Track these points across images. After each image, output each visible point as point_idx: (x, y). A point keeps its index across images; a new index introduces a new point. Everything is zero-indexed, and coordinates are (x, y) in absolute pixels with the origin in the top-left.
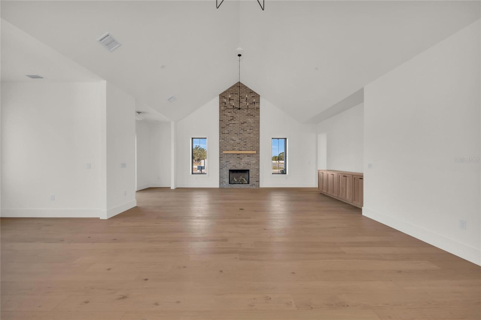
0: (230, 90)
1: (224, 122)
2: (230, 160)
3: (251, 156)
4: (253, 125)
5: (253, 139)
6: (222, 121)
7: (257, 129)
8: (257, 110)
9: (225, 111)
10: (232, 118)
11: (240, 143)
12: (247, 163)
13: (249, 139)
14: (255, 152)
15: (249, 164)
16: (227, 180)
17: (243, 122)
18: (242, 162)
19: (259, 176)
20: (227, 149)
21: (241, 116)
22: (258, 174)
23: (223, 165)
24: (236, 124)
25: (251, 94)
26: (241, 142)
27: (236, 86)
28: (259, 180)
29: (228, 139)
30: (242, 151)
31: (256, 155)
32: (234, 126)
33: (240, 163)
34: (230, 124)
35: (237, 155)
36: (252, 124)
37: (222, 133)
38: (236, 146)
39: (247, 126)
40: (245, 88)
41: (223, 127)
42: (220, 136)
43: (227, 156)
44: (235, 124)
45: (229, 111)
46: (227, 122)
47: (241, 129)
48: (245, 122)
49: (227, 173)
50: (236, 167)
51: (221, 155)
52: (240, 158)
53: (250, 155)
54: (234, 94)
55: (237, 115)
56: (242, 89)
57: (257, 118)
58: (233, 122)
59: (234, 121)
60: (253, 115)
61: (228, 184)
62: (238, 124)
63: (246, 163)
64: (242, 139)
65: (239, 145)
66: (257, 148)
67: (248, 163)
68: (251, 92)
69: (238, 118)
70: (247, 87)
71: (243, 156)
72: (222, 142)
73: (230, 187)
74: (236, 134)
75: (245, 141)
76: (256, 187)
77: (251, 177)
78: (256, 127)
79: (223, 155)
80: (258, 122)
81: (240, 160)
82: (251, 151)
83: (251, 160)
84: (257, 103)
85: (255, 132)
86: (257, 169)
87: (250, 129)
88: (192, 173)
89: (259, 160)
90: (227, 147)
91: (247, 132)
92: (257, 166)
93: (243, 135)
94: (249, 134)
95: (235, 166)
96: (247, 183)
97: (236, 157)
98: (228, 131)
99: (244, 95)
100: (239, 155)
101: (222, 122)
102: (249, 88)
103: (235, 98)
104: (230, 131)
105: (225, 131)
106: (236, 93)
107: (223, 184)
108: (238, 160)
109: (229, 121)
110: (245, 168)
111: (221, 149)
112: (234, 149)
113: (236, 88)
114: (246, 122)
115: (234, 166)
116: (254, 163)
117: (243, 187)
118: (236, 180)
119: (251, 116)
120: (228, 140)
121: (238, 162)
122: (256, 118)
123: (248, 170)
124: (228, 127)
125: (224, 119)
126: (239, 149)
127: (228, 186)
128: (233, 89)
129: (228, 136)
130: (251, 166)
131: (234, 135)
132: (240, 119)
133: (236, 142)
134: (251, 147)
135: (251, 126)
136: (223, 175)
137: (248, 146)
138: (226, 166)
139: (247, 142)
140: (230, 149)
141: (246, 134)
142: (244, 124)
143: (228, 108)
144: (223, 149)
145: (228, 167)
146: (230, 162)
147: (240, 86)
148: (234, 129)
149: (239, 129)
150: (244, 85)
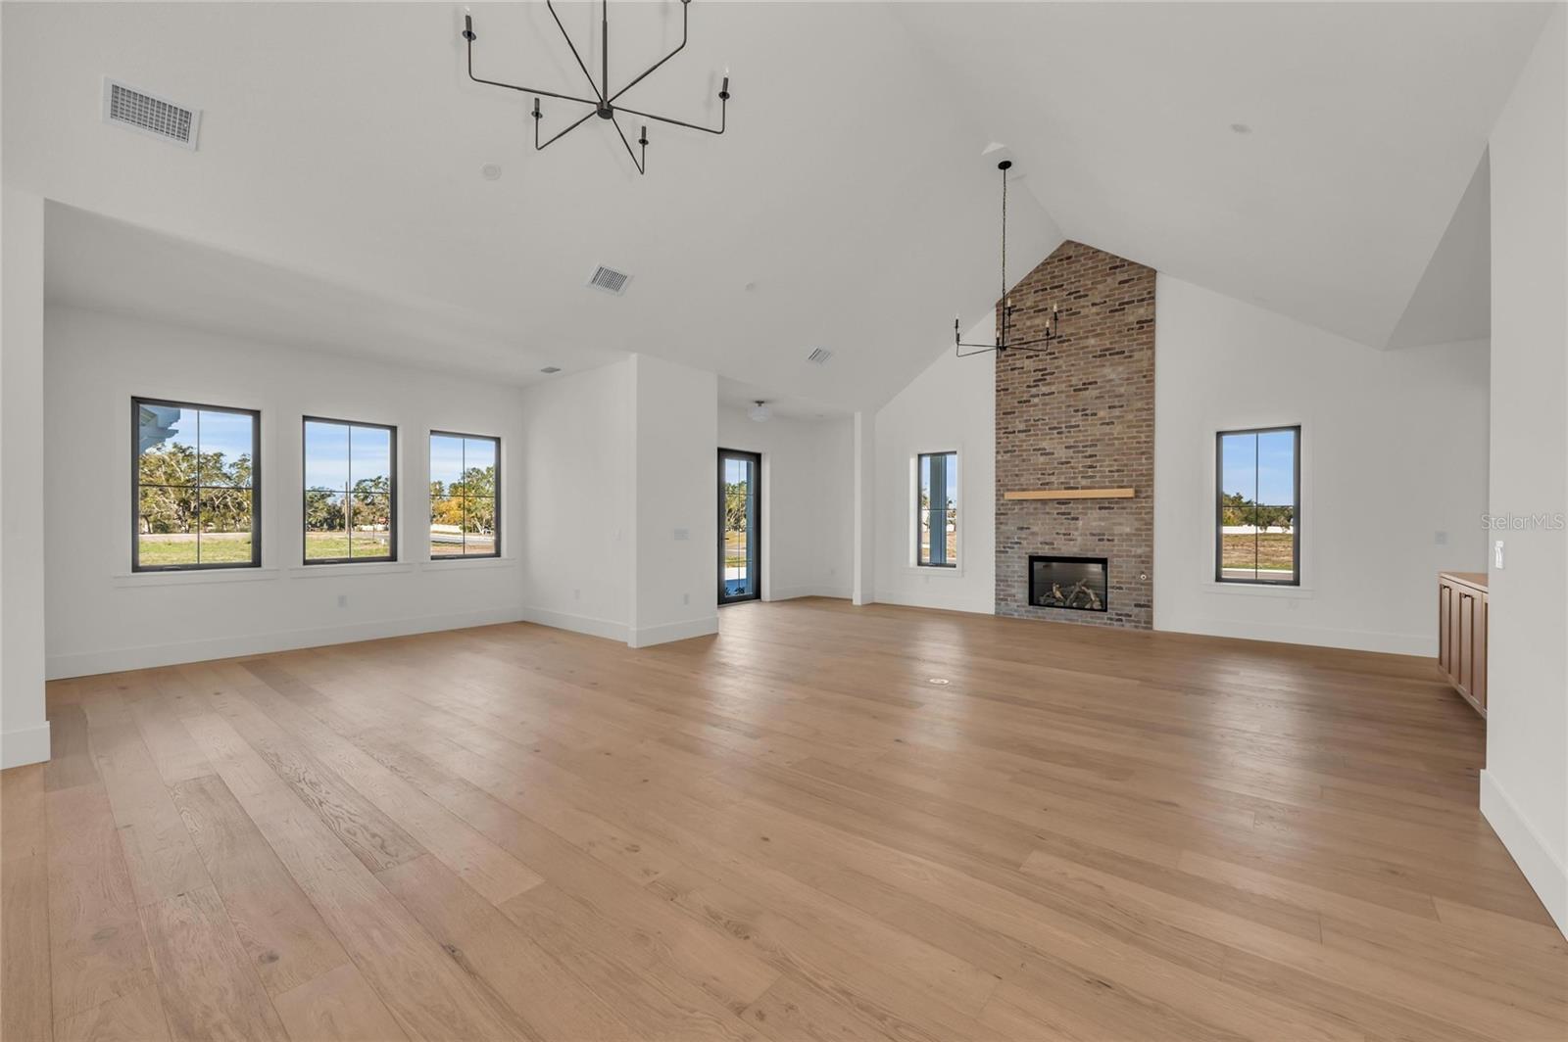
0: (1032, 281)
1: (1011, 393)
2: (1031, 521)
3: (1114, 506)
4: (1122, 390)
6: (1004, 390)
7: (1139, 405)
8: (1144, 327)
9: (1017, 356)
10: (1040, 377)
11: (1069, 462)
12: (1099, 535)
13: (1108, 445)
14: (1129, 493)
15: (1106, 537)
16: (1021, 592)
17: (1084, 384)
18: (1077, 529)
19: (1151, 585)
20: (1022, 485)
21: (1073, 365)
22: (1143, 577)
23: (1008, 538)
24: (1056, 395)
25: (1115, 273)
26: (1072, 458)
27: (1057, 259)
28: (1151, 601)
29: (1026, 450)
30: (1077, 488)
31: (1137, 502)
32: (1047, 404)
33: (1069, 535)
34: (1032, 396)
35: (1058, 503)
36: (1122, 385)
37: (1004, 431)
38: (1053, 474)
39: (1097, 398)
40: (1092, 258)
41: (1009, 410)
42: (998, 443)
43: (1022, 509)
44: (1054, 393)
45: (1031, 354)
46: (1023, 392)
47: (1072, 409)
48: (1090, 384)
49: (1021, 568)
50: (1053, 549)
51: (1003, 505)
52: (1069, 514)
53: (1109, 503)
54: (1049, 290)
55: (1060, 362)
56: (1078, 265)
57: (1142, 361)
58: (1044, 389)
59: (1049, 384)
61: (1023, 607)
62: (1063, 395)
63: (1094, 532)
64: (1078, 447)
65: (1066, 468)
66: (1143, 475)
67: (1104, 535)
68: (1116, 267)
69: (1064, 372)
70: (1099, 251)
71: (1081, 507)
72: (1005, 461)
73: (1029, 616)
74: (1055, 432)
75: (1087, 454)
76: (1136, 627)
77: (1113, 587)
78: (1136, 394)
79: (1007, 504)
80: (1147, 376)
81: (1070, 524)
82: (1116, 490)
83: (1115, 524)
84: (1143, 300)
85: (1130, 417)
86: (1143, 559)
87: (1110, 407)
88: (920, 563)
89: (1152, 524)
90: (1020, 479)
91: (1101, 419)
92: (1141, 546)
93: (1080, 431)
95: (1053, 544)
96: (1100, 608)
97: (1055, 512)
98: (1026, 421)
99: (1088, 282)
100: (1067, 503)
101: (1004, 395)
102: (1107, 254)
103: (1050, 304)
104: (1032, 422)
105: (1015, 422)
106: (1056, 284)
107: (1007, 604)
108: (1062, 524)
109: (1029, 387)
110: (1087, 550)
111: (1001, 486)
112: (1047, 484)
113: (1056, 267)
114: (1096, 383)
115: (1046, 543)
116: (1127, 535)
117: (1079, 623)
118: (1058, 594)
119: (1116, 357)
120: (1025, 454)
121: (1063, 531)
122: (1139, 361)
123: (1103, 562)
124: (1025, 409)
125: (1012, 384)
126: (1067, 483)
127: (1026, 611)
128: (1044, 272)
129: (1024, 441)
130: (1114, 546)
131: (1047, 434)
132: (1071, 376)
133: (1055, 459)
134: (1116, 474)
135: (1117, 396)
136: (1009, 574)
137: (1100, 471)
138: (1020, 543)
139: (1098, 458)
140: (1033, 484)
141: (1096, 425)
142: (1087, 392)
143: (1026, 343)
144: (1009, 487)
145: (1024, 548)
146: (1032, 530)
147: (1071, 253)
148: (1049, 414)
149: (1065, 412)
150: (1087, 248)
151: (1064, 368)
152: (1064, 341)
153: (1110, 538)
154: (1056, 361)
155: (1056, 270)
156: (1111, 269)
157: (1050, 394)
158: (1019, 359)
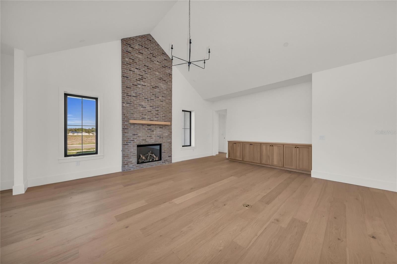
0: (138, 39)
1: (128, 79)
2: (138, 132)
3: (164, 127)
4: (165, 92)
5: (166, 108)
6: (126, 77)
7: (169, 98)
8: (170, 76)
9: (132, 66)
10: (141, 78)
11: (151, 112)
12: (159, 136)
13: (162, 108)
15: (161, 137)
16: (134, 160)
17: (155, 86)
18: (153, 135)
20: (134, 117)
21: (152, 78)
22: (170, 148)
23: (129, 139)
24: (146, 87)
26: (152, 110)
27: (146, 38)
28: (171, 155)
29: (136, 104)
30: (153, 121)
32: (143, 89)
33: (151, 136)
35: (147, 125)
36: (165, 91)
37: (126, 94)
38: (146, 115)
39: (159, 92)
40: (157, 46)
41: (129, 86)
42: (123, 99)
43: (134, 127)
44: (146, 86)
45: (138, 68)
46: (134, 81)
48: (157, 87)
49: (134, 150)
50: (146, 142)
51: (126, 125)
52: (151, 129)
53: (162, 126)
54: (143, 47)
55: (148, 76)
56: (153, 45)
57: (169, 85)
58: (142, 83)
59: (144, 82)
60: (165, 81)
61: (135, 165)
62: (149, 88)
63: (158, 135)
64: (154, 107)
65: (150, 114)
66: (170, 118)
68: (163, 54)
69: (149, 80)
70: (159, 45)
71: (154, 127)
72: (127, 107)
73: (138, 168)
74: (147, 100)
75: (157, 110)
76: (169, 163)
77: (163, 152)
78: (169, 95)
79: (128, 125)
80: (170, 90)
81: (151, 133)
83: (164, 133)
84: (170, 68)
85: (167, 101)
86: (170, 143)
87: (162, 96)
88: (66, 155)
89: (171, 133)
90: (134, 115)
91: (160, 99)
92: (170, 139)
93: (154, 102)
95: (146, 140)
96: (158, 160)
97: (147, 128)
98: (136, 93)
99: (156, 53)
100: (150, 126)
101: (126, 79)
102: (161, 48)
103: (144, 53)
104: (138, 94)
105: (131, 92)
106: (146, 47)
107: (128, 166)
108: (149, 133)
109: (136, 80)
110: (156, 141)
111: (126, 117)
112: (144, 118)
113: (146, 40)
115: (144, 140)
116: (167, 136)
117: (154, 166)
118: (144, 158)
119: (164, 81)
120: (135, 105)
121: (149, 136)
123: (160, 145)
124: (135, 88)
126: (150, 119)
127: (136, 167)
128: (142, 40)
130: (163, 140)
131: (144, 100)
132: (151, 82)
133: (146, 110)
134: (164, 117)
135: (164, 94)
136: (128, 153)
137: (159, 116)
138: (134, 140)
139: (159, 112)
140: (138, 118)
141: (158, 101)
142: (156, 90)
143: (135, 63)
144: (129, 118)
145: (135, 142)
146: (138, 135)
147: (151, 40)
148: (144, 93)
149: (150, 94)
150: (155, 41)
151: (149, 78)
152: (149, 69)
153: (162, 137)
154: (146, 74)
155: (146, 42)
156: (162, 53)
157: (144, 86)
158: (132, 67)
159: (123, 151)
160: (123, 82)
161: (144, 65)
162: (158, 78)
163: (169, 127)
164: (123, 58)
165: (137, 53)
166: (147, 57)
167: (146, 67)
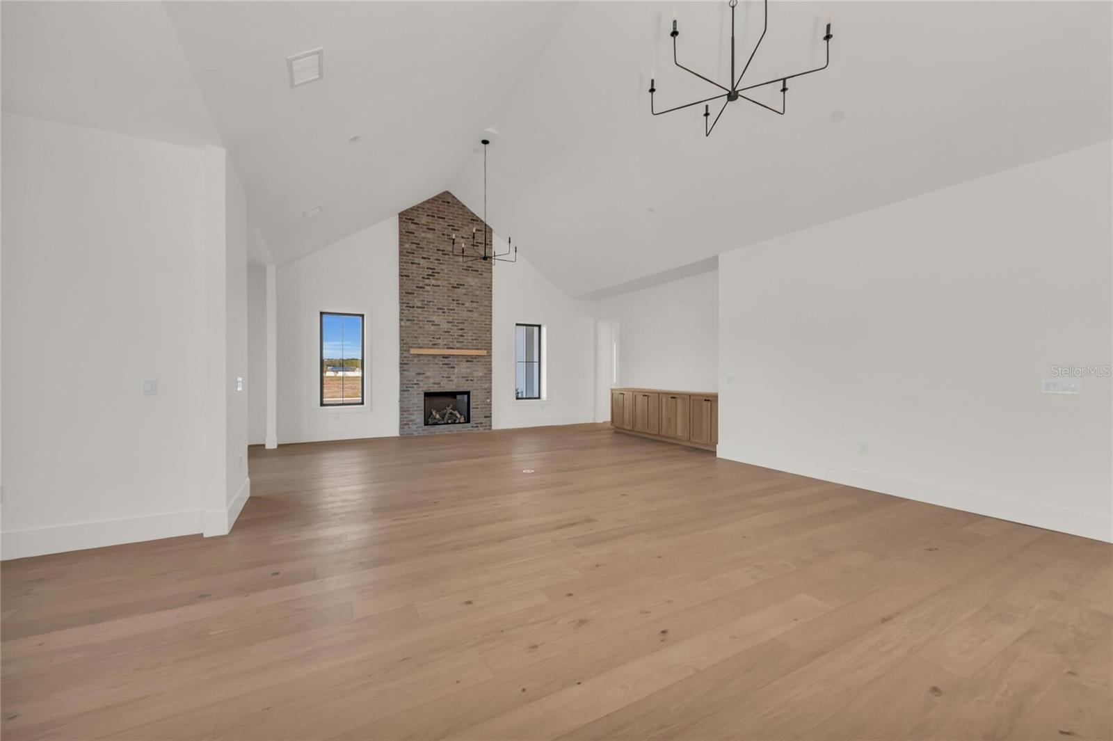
0: (426, 207)
1: (410, 280)
2: (426, 369)
3: (475, 360)
4: (478, 293)
5: (479, 324)
6: (406, 276)
7: (486, 303)
8: (487, 260)
9: (415, 255)
10: (430, 273)
11: (449, 332)
12: (466, 377)
13: (471, 324)
14: (484, 353)
15: (470, 379)
16: (419, 417)
17: (457, 284)
18: (454, 374)
19: (491, 405)
20: (419, 344)
21: (451, 271)
22: (488, 400)
23: (410, 381)
24: (441, 287)
25: (473, 223)
26: (451, 329)
27: (441, 200)
28: (491, 414)
29: (421, 321)
30: (454, 348)
31: (485, 359)
32: (436, 292)
33: (450, 377)
34: (426, 285)
35: (443, 357)
36: (477, 290)
37: (405, 305)
38: (440, 338)
39: (465, 295)
40: (461, 209)
41: (410, 291)
42: (401, 313)
43: (419, 361)
44: (439, 286)
45: (425, 256)
46: (420, 281)
47: (451, 299)
48: (461, 285)
49: (419, 401)
50: (441, 387)
51: (405, 357)
52: (449, 364)
53: (471, 358)
54: (436, 218)
55: (444, 267)
56: (454, 210)
58: (434, 282)
59: (437, 279)
60: (478, 271)
61: (421, 427)
62: (446, 288)
63: (464, 375)
64: (454, 323)
65: (448, 335)
66: (487, 343)
67: (468, 377)
68: (474, 220)
69: (446, 274)
70: (464, 206)
71: (456, 360)
72: (407, 327)
73: (425, 433)
74: (441, 311)
75: (460, 327)
76: (485, 429)
77: (473, 408)
78: (484, 297)
79: (409, 357)
80: (488, 288)
81: (450, 371)
82: (475, 351)
83: (474, 371)
84: (487, 244)
85: (481, 309)
86: (488, 390)
87: (472, 302)
88: (322, 404)
89: (491, 371)
90: (419, 340)
91: (466, 307)
92: (487, 383)
93: (455, 313)
94: (470, 311)
95: (440, 384)
96: (465, 422)
97: (441, 363)
98: (422, 301)
99: (459, 222)
100: (447, 358)
101: (406, 280)
102: (469, 210)
103: (437, 227)
104: (426, 302)
105: (414, 300)
106: (441, 216)
107: (409, 427)
108: (445, 371)
109: (423, 278)
110: (459, 387)
111: (404, 344)
112: (435, 344)
113: (441, 205)
114: (464, 285)
115: (436, 384)
116: (481, 377)
117: (456, 432)
118: (438, 416)
119: (475, 272)
120: (421, 323)
121: (446, 376)
122: (485, 278)
123: (468, 393)
124: (421, 292)
125: (413, 273)
126: (448, 345)
127: (423, 430)
128: (433, 205)
129: (421, 314)
130: (474, 384)
131: (436, 312)
132: (450, 277)
133: (441, 329)
134: (475, 342)
135: (475, 296)
136: (410, 406)
137: (466, 339)
138: (418, 384)
139: (465, 331)
140: (426, 344)
141: (464, 311)
142: (459, 290)
143: (421, 248)
144: (410, 345)
145: (421, 387)
146: (426, 375)
147: (449, 200)
148: (437, 299)
149: (447, 300)
150: (458, 201)
151: (446, 271)
152: (445, 254)
153: (472, 379)
154: (441, 265)
155: (441, 207)
156: (472, 220)
157: (437, 286)
158: (416, 257)
159: (401, 401)
160: (401, 286)
161: (438, 250)
162: (463, 269)
163: (487, 361)
164: (401, 244)
165: (423, 232)
166: (443, 234)
167: (440, 252)
